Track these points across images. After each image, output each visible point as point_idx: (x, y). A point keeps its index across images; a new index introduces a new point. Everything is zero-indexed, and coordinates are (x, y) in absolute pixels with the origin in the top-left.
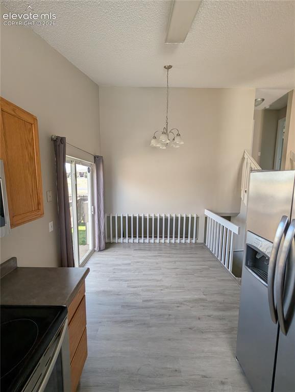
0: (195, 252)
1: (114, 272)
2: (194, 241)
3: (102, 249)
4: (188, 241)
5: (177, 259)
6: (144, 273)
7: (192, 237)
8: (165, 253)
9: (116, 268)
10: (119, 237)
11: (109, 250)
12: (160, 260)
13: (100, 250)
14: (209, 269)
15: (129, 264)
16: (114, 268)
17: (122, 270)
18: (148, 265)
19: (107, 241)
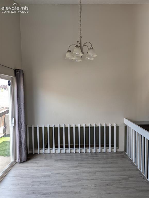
0: (115, 162)
1: (33, 185)
2: (114, 150)
3: (23, 160)
4: (109, 150)
5: (96, 169)
6: (63, 185)
7: (112, 146)
8: (85, 163)
9: (35, 180)
10: (41, 147)
11: (30, 161)
12: (80, 170)
13: (21, 162)
14: (128, 179)
15: (49, 176)
16: (33, 180)
17: (41, 183)
18: (68, 176)
19: (29, 152)
